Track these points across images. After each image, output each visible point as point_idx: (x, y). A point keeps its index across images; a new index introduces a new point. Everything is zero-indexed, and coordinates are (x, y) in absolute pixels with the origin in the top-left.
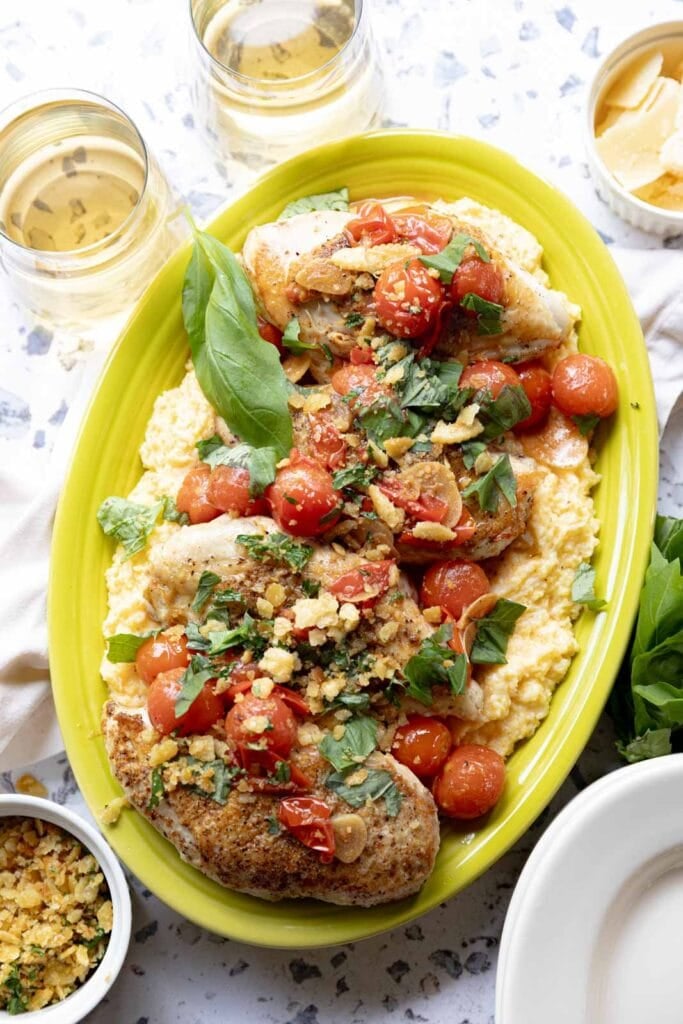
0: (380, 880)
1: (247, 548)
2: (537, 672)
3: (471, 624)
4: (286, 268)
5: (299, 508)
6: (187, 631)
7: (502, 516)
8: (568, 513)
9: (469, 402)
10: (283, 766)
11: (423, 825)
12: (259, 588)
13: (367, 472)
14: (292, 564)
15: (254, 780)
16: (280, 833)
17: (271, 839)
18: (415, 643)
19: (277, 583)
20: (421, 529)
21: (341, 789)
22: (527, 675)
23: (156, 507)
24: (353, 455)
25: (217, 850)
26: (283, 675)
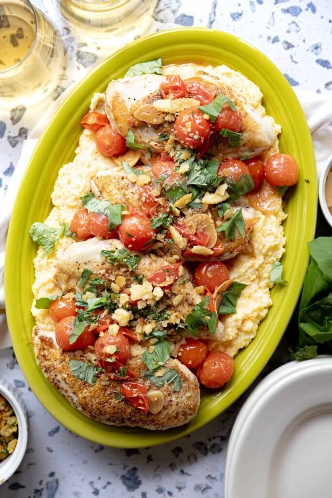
0: (170, 420)
1: (106, 257)
2: (251, 317)
3: (220, 295)
4: (129, 108)
5: (134, 239)
6: (76, 296)
7: (237, 241)
8: (270, 236)
9: (222, 183)
10: (123, 369)
11: (192, 394)
12: (112, 278)
13: (169, 219)
14: (130, 266)
15: (109, 374)
16: (121, 399)
17: (117, 402)
18: (191, 305)
19: (121, 276)
20: (196, 249)
21: (152, 378)
22: (246, 318)
23: (60, 229)
24: (162, 209)
25: (90, 406)
26: (124, 323)
